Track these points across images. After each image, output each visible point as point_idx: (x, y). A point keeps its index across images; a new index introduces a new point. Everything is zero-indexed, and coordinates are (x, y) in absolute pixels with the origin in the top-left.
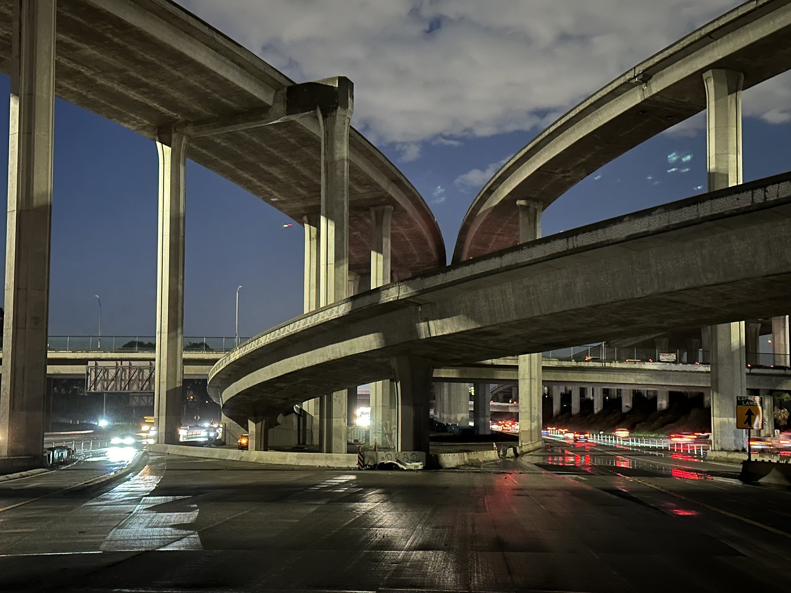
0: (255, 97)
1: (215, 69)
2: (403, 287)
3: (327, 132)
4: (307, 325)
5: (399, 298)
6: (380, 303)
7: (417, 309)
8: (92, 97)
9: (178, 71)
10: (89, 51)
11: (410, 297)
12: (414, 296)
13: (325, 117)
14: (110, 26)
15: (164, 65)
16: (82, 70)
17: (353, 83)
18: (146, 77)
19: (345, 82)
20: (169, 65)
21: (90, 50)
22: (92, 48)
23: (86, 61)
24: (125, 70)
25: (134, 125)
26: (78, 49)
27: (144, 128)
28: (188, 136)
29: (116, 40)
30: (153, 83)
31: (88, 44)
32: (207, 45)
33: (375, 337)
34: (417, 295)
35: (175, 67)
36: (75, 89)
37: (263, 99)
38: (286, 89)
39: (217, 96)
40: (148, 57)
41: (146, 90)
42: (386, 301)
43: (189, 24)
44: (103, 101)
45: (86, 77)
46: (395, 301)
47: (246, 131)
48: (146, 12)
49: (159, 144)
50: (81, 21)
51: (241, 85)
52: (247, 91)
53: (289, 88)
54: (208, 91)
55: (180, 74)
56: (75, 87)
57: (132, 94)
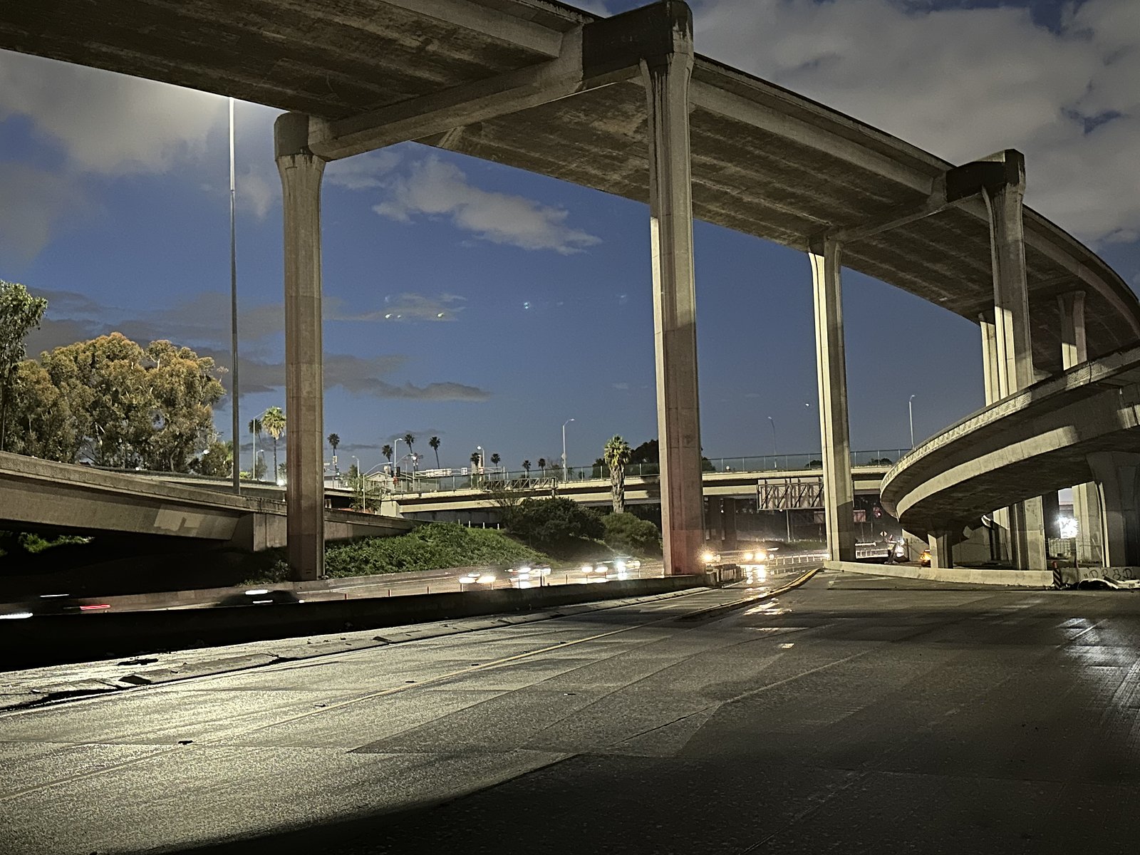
0: (911, 188)
1: (863, 165)
2: (1095, 367)
3: (995, 214)
4: (979, 424)
5: (1092, 381)
6: (1066, 390)
7: (1117, 393)
8: (740, 216)
9: (822, 173)
10: (732, 169)
11: (1106, 378)
12: (1112, 376)
13: (991, 199)
14: (750, 139)
15: (809, 170)
16: (728, 190)
17: (1023, 155)
18: (793, 186)
19: (1014, 156)
20: (814, 170)
21: (733, 167)
22: (736, 166)
23: (730, 180)
24: (770, 183)
25: (784, 239)
26: (721, 168)
27: (795, 242)
28: (842, 242)
29: (757, 152)
30: (799, 191)
31: (731, 161)
32: (853, 141)
33: (1064, 431)
34: (1115, 375)
35: (820, 170)
36: (723, 212)
37: (917, 189)
38: (944, 175)
39: (868, 194)
40: (792, 164)
41: (793, 200)
42: (1074, 387)
43: (831, 121)
44: (751, 220)
45: (733, 197)
46: (1086, 385)
47: (902, 227)
48: (785, 117)
49: (811, 255)
50: (721, 138)
51: (894, 178)
52: (901, 184)
53: (948, 173)
54: (857, 189)
55: (826, 177)
56: (723, 209)
57: (780, 207)
